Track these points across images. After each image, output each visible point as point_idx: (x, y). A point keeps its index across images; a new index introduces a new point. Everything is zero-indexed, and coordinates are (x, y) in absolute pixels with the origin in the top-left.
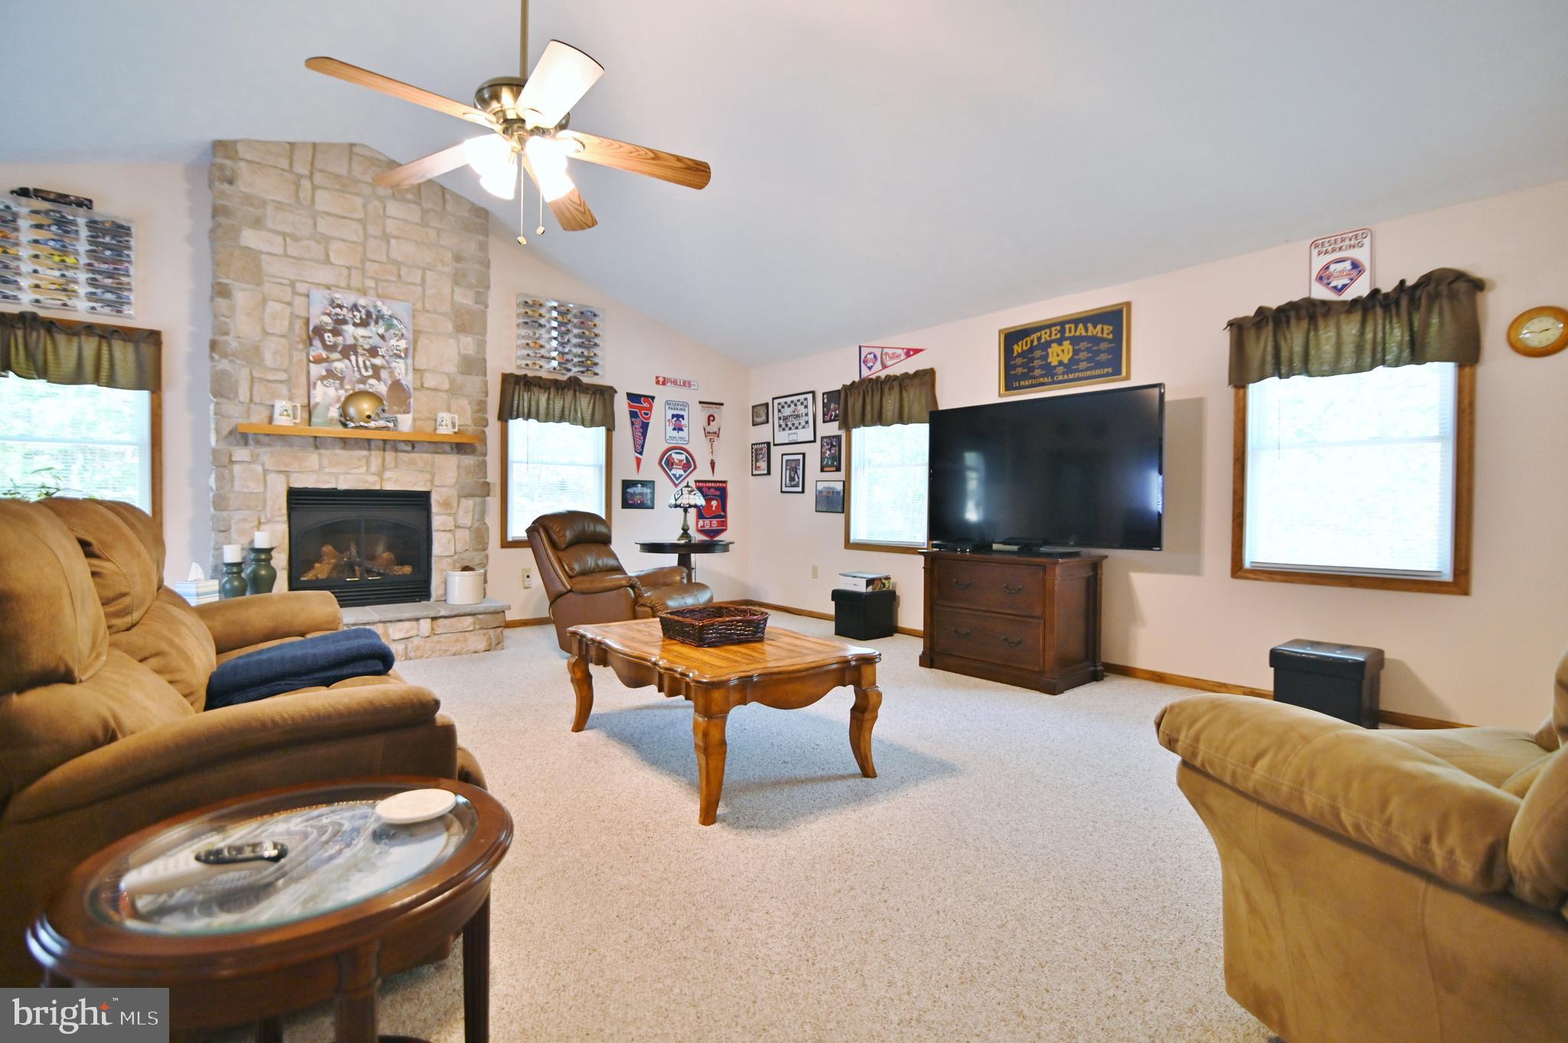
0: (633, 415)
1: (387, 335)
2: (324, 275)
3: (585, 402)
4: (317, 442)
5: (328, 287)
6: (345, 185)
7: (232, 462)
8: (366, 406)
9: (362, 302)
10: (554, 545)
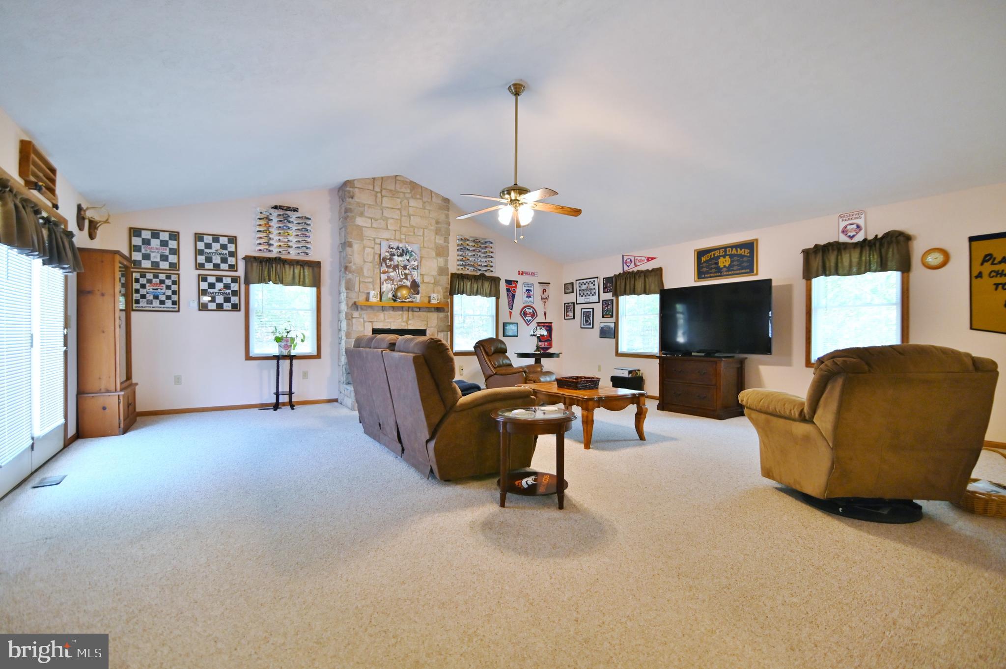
0: (508, 290)
1: (410, 260)
2: (386, 235)
3: (487, 285)
5: (388, 240)
6: (394, 194)
7: (352, 318)
8: (404, 292)
9: (401, 245)
10: (487, 354)
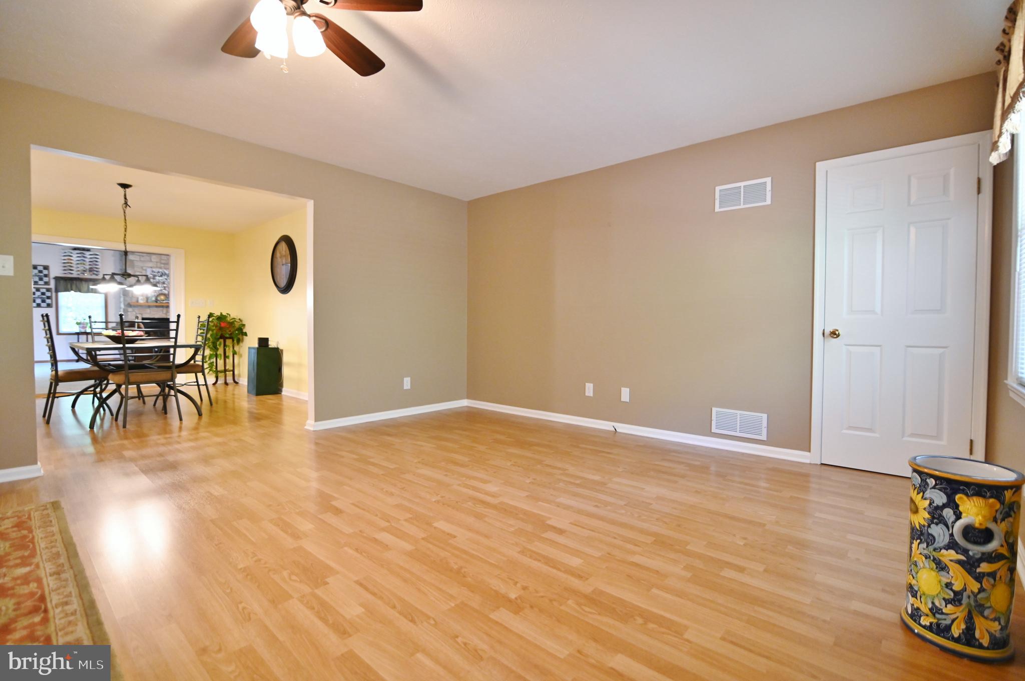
2: (150, 265)
4: (149, 307)
5: (151, 268)
7: (128, 312)
9: (160, 270)
